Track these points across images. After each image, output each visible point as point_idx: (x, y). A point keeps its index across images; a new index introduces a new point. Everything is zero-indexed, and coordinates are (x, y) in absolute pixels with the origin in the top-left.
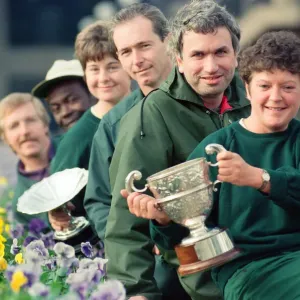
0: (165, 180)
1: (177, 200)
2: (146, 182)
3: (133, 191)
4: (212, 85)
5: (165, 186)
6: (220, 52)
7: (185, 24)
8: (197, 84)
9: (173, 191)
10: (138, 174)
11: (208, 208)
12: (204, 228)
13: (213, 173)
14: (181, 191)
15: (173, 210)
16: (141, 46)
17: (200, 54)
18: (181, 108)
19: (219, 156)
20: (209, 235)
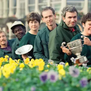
0: (72, 44)
1: (75, 49)
2: (67, 45)
3: (63, 47)
4: (72, 25)
5: (72, 45)
6: (75, 17)
7: (67, 10)
8: (69, 24)
9: (74, 47)
10: (65, 43)
11: (81, 51)
12: (80, 55)
13: (83, 42)
14: (76, 46)
15: (74, 51)
16: (50, 16)
17: (70, 17)
18: (65, 30)
19: (84, 38)
20: (81, 57)
